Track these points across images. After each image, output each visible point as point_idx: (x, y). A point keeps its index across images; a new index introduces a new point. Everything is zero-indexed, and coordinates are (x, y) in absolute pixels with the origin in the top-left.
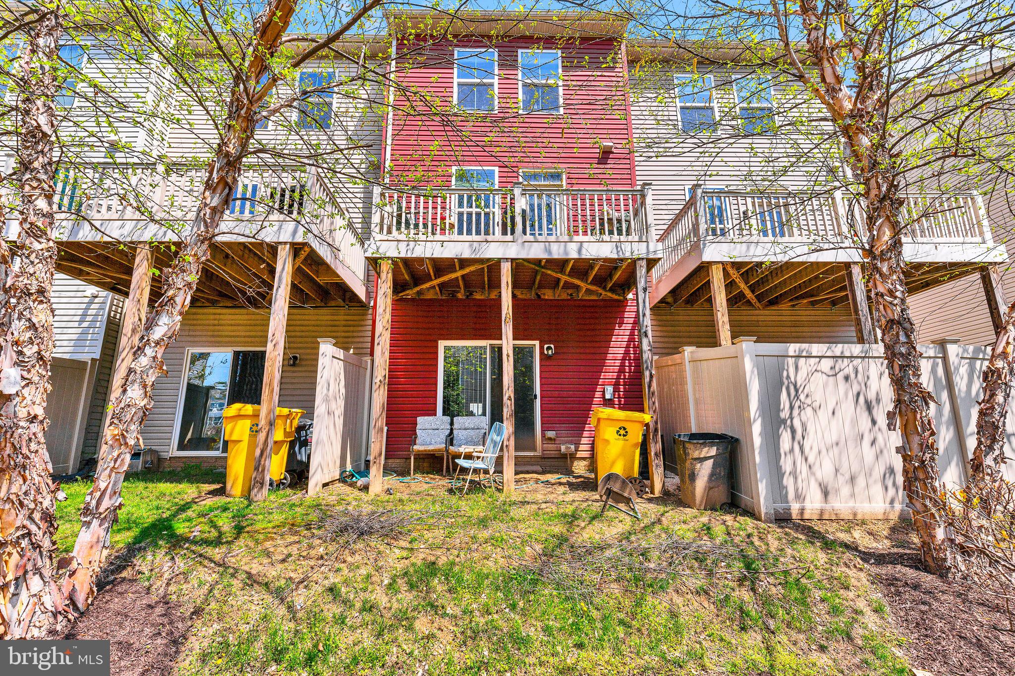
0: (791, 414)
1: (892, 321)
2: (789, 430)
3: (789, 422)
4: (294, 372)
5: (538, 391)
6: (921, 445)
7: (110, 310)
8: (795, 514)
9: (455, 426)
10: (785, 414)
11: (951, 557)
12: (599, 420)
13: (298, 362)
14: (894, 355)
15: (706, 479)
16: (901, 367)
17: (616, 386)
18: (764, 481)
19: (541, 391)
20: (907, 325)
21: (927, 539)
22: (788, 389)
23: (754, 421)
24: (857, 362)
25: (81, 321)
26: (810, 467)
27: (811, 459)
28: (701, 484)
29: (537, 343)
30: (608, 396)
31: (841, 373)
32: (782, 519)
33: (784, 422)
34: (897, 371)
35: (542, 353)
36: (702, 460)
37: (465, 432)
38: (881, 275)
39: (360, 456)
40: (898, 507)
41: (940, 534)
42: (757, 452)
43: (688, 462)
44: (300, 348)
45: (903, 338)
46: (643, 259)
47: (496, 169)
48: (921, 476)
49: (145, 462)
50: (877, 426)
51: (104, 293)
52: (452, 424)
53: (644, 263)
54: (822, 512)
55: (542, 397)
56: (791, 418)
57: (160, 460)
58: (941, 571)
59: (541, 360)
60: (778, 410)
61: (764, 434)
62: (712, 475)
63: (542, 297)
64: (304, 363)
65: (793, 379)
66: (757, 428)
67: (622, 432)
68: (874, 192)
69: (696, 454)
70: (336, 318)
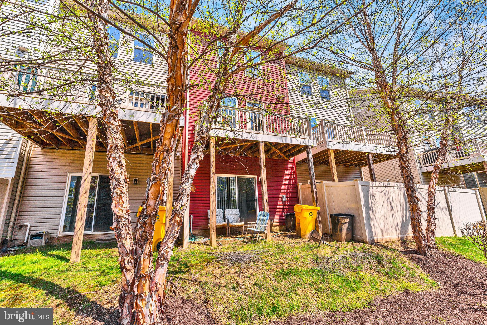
0: (372, 205)
1: (408, 176)
2: (372, 211)
4: (135, 187)
5: (257, 197)
6: (418, 215)
8: (376, 242)
9: (226, 214)
10: (370, 206)
11: (427, 249)
12: (302, 209)
13: (138, 182)
14: (409, 187)
15: (346, 230)
16: (411, 191)
17: (286, 195)
18: (368, 230)
19: (259, 197)
20: (412, 178)
21: (420, 245)
26: (378, 224)
27: (378, 221)
28: (344, 232)
29: (256, 176)
30: (284, 200)
32: (373, 243)
33: (370, 208)
34: (410, 192)
36: (345, 223)
37: (231, 216)
38: (404, 161)
40: (400, 236)
41: (423, 243)
42: (365, 219)
43: (340, 224)
44: (139, 175)
45: (411, 182)
46: (310, 146)
48: (418, 225)
49: (46, 240)
51: (16, 138)
52: (224, 212)
53: (311, 148)
54: (382, 239)
55: (259, 200)
56: (372, 207)
57: (51, 238)
58: (424, 254)
59: (258, 184)
60: (368, 204)
61: (366, 213)
64: (141, 183)
66: (364, 211)
67: (311, 214)
68: (400, 134)
69: (343, 222)
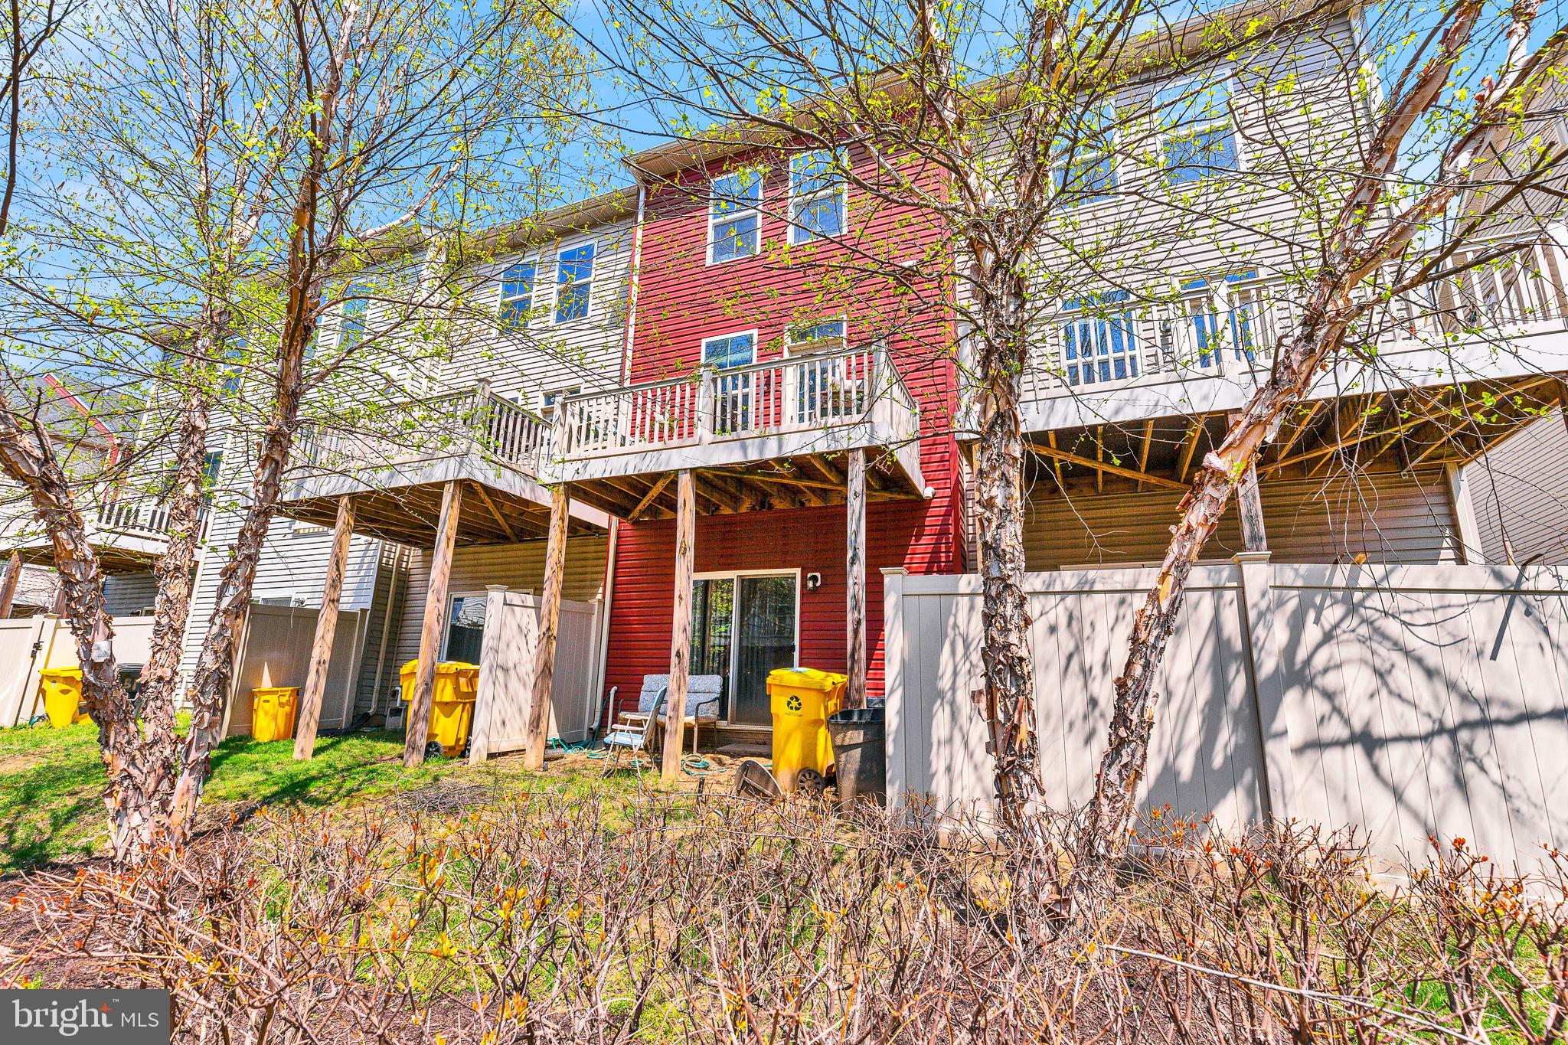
0: (954, 683)
2: (947, 708)
3: (949, 695)
5: (797, 642)
7: (382, 556)
10: (943, 683)
18: (897, 786)
19: (802, 640)
22: (953, 644)
23: (892, 692)
24: (1070, 600)
25: (360, 570)
26: (976, 767)
28: (847, 784)
29: (798, 571)
31: (1043, 618)
33: (941, 695)
35: (804, 586)
36: (846, 748)
37: (693, 697)
39: (582, 721)
46: (858, 449)
47: (755, 332)
50: (1097, 712)
51: (376, 540)
53: (861, 454)
55: (801, 649)
59: (802, 595)
60: (934, 677)
61: (904, 712)
62: (860, 772)
63: (807, 504)
65: (962, 628)
66: (894, 703)
67: (794, 704)
70: (584, 549)
